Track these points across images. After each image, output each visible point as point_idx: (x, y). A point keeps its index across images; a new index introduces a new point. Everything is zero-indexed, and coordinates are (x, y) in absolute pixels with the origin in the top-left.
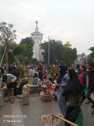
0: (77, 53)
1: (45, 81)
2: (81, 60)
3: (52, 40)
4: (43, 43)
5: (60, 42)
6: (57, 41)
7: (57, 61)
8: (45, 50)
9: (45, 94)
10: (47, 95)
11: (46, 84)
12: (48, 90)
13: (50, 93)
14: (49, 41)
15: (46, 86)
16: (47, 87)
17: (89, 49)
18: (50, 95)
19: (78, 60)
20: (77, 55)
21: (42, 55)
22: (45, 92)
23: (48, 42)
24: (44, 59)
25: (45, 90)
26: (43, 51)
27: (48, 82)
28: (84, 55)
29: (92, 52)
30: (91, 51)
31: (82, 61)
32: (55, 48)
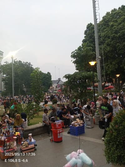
0: (51, 78)
1: (3, 131)
2: (56, 87)
3: (17, 61)
4: (4, 65)
5: (29, 64)
6: (24, 62)
7: (25, 89)
8: (7, 75)
9: (4, 150)
10: (7, 150)
11: (5, 135)
12: (8, 144)
13: (12, 147)
14: (13, 62)
15: (5, 138)
16: (6, 140)
17: (64, 77)
18: (12, 149)
19: (53, 87)
20: (52, 81)
21: (2, 82)
22: (4, 146)
23: (11, 64)
24: (6, 87)
25: (4, 144)
26: (4, 76)
27: (9, 131)
28: (60, 81)
29: (67, 80)
30: (65, 78)
31: (58, 89)
32: (22, 71)
